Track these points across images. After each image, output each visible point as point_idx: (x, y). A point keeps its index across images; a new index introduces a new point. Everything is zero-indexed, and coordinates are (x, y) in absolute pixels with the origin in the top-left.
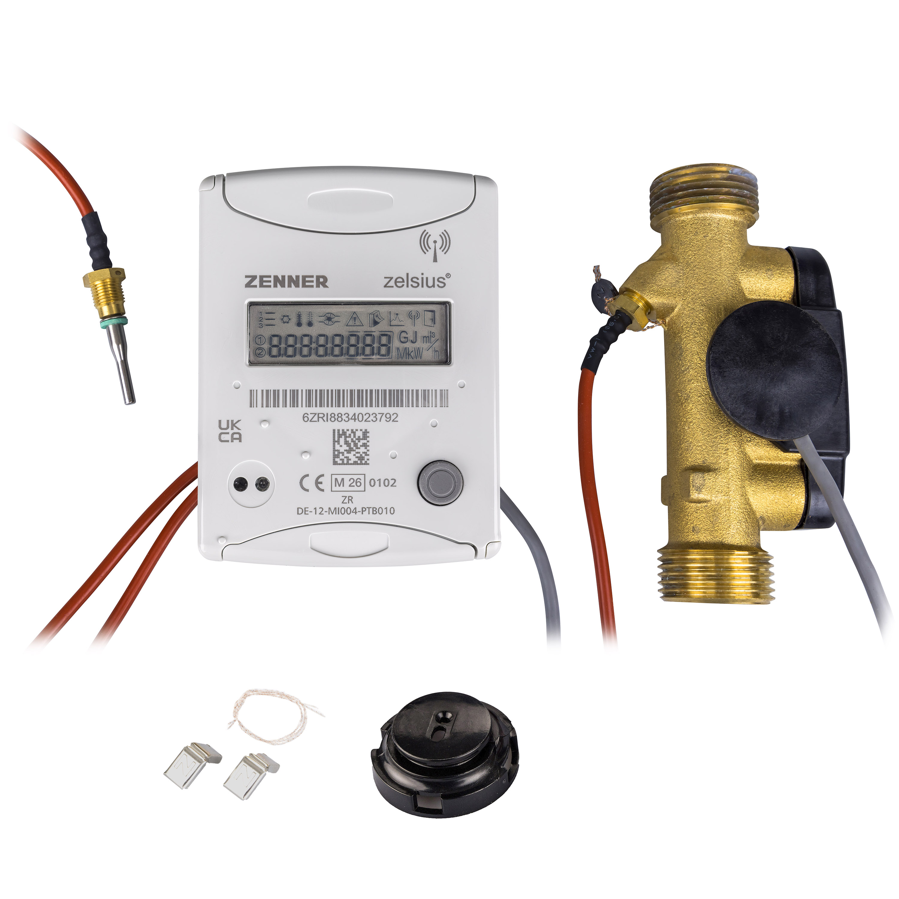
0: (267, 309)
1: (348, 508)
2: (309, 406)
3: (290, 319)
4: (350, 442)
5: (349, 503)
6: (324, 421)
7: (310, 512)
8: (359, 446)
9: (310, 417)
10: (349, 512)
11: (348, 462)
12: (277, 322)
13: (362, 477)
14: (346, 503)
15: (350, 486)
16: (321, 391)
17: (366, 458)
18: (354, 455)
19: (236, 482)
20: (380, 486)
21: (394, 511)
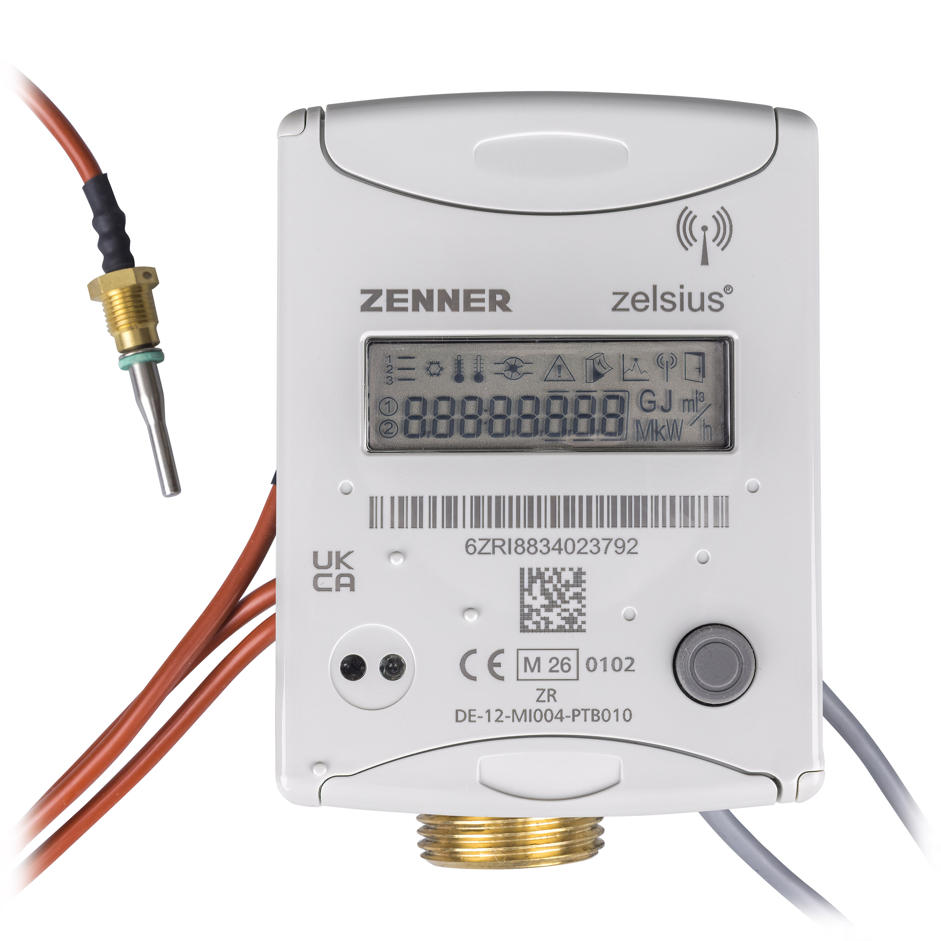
0: (401, 350)
1: (547, 710)
2: (477, 526)
3: (442, 369)
4: (551, 590)
5: (549, 701)
6: (504, 553)
7: (479, 717)
8: (567, 599)
9: (479, 545)
10: (549, 718)
11: (547, 627)
12: (419, 373)
13: (572, 655)
14: (544, 701)
15: (551, 671)
16: (498, 498)
17: (580, 619)
18: (559, 614)
19: (345, 663)
20: (605, 670)
21: (631, 715)
